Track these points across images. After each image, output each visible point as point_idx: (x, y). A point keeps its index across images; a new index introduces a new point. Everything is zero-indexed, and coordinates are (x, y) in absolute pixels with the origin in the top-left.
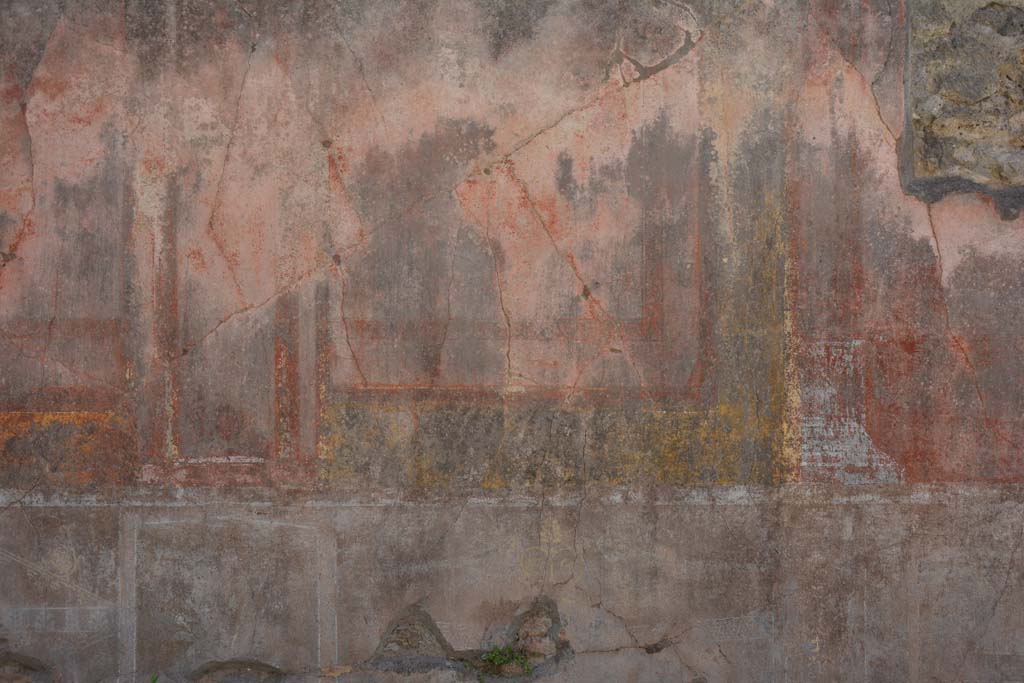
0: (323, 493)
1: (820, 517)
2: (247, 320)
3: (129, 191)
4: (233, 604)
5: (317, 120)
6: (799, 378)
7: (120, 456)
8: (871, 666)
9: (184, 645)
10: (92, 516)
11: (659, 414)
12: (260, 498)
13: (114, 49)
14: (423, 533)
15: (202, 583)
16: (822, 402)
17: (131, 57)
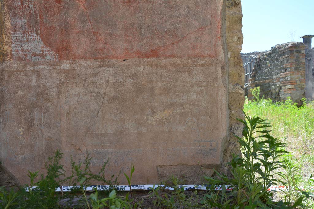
1: (21, 76)
6: (10, 15)
8: (46, 140)
16: (20, 25)
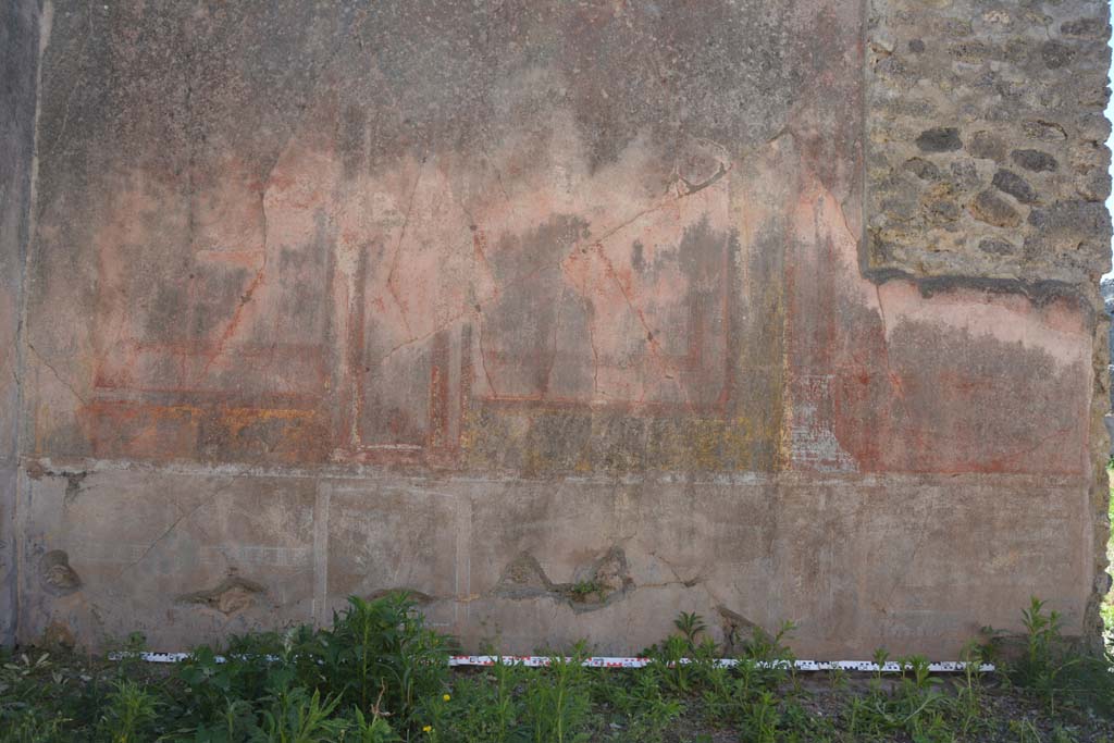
0: (463, 472)
2: (413, 348)
3: (332, 256)
4: (396, 548)
5: (467, 212)
6: (792, 399)
7: (319, 442)
8: (835, 596)
9: (361, 577)
10: (297, 484)
11: (698, 422)
12: (418, 475)
13: (326, 158)
14: (533, 501)
15: (376, 534)
16: (807, 416)
17: (338, 164)
